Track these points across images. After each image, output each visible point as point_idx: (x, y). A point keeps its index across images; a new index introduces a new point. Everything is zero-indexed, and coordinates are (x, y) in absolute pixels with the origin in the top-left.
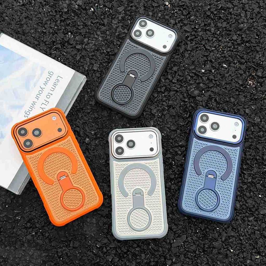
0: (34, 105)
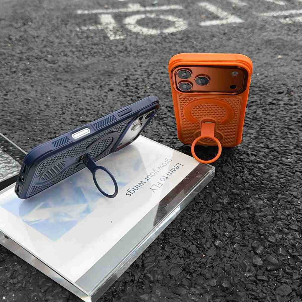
0: (141, 185)
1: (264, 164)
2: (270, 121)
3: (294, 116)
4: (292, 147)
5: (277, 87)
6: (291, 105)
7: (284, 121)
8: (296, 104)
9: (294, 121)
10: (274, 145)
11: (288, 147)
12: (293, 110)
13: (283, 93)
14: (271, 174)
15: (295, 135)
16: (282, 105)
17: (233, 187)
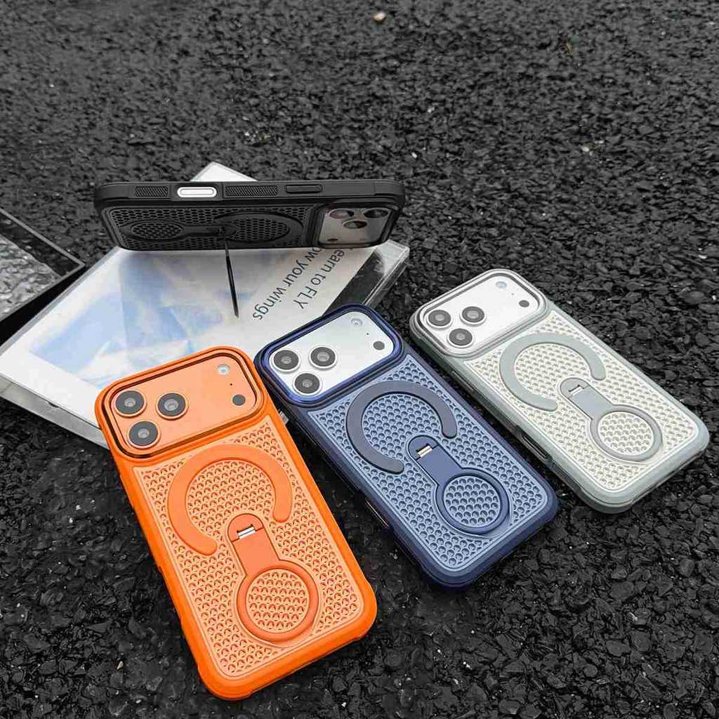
0: (278, 295)
1: (499, 227)
2: (516, 123)
3: (566, 107)
4: (552, 186)
5: (539, 32)
6: (562, 79)
7: (544, 122)
8: (572, 76)
9: (563, 121)
10: (520, 184)
11: (545, 186)
12: (565, 93)
13: (549, 45)
14: (509, 248)
15: (561, 156)
16: (545, 81)
17: (441, 280)
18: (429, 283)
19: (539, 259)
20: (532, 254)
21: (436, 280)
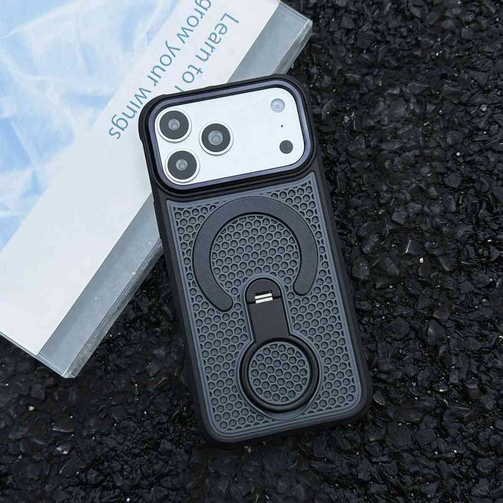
17: (350, 62)
18: (334, 66)
19: (481, 31)
20: (473, 21)
21: (343, 61)
